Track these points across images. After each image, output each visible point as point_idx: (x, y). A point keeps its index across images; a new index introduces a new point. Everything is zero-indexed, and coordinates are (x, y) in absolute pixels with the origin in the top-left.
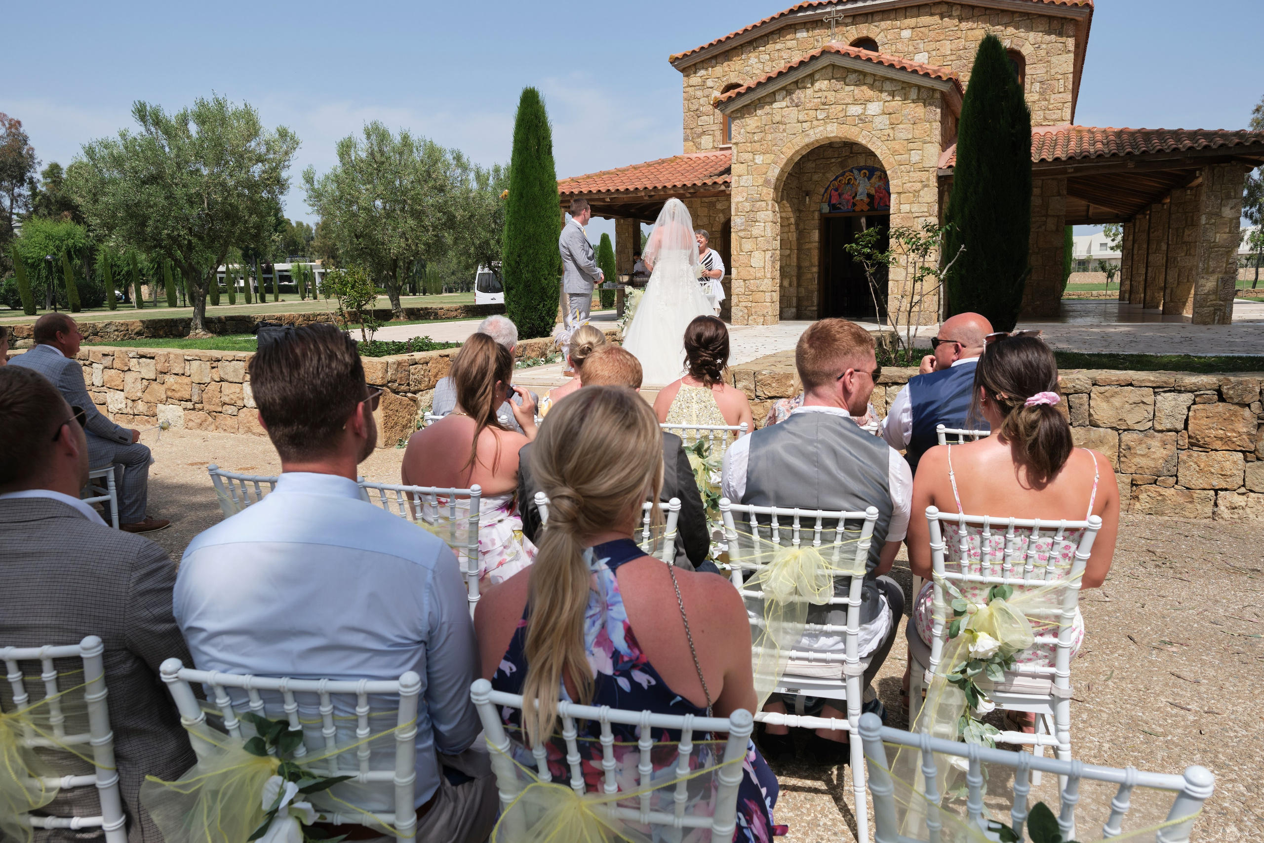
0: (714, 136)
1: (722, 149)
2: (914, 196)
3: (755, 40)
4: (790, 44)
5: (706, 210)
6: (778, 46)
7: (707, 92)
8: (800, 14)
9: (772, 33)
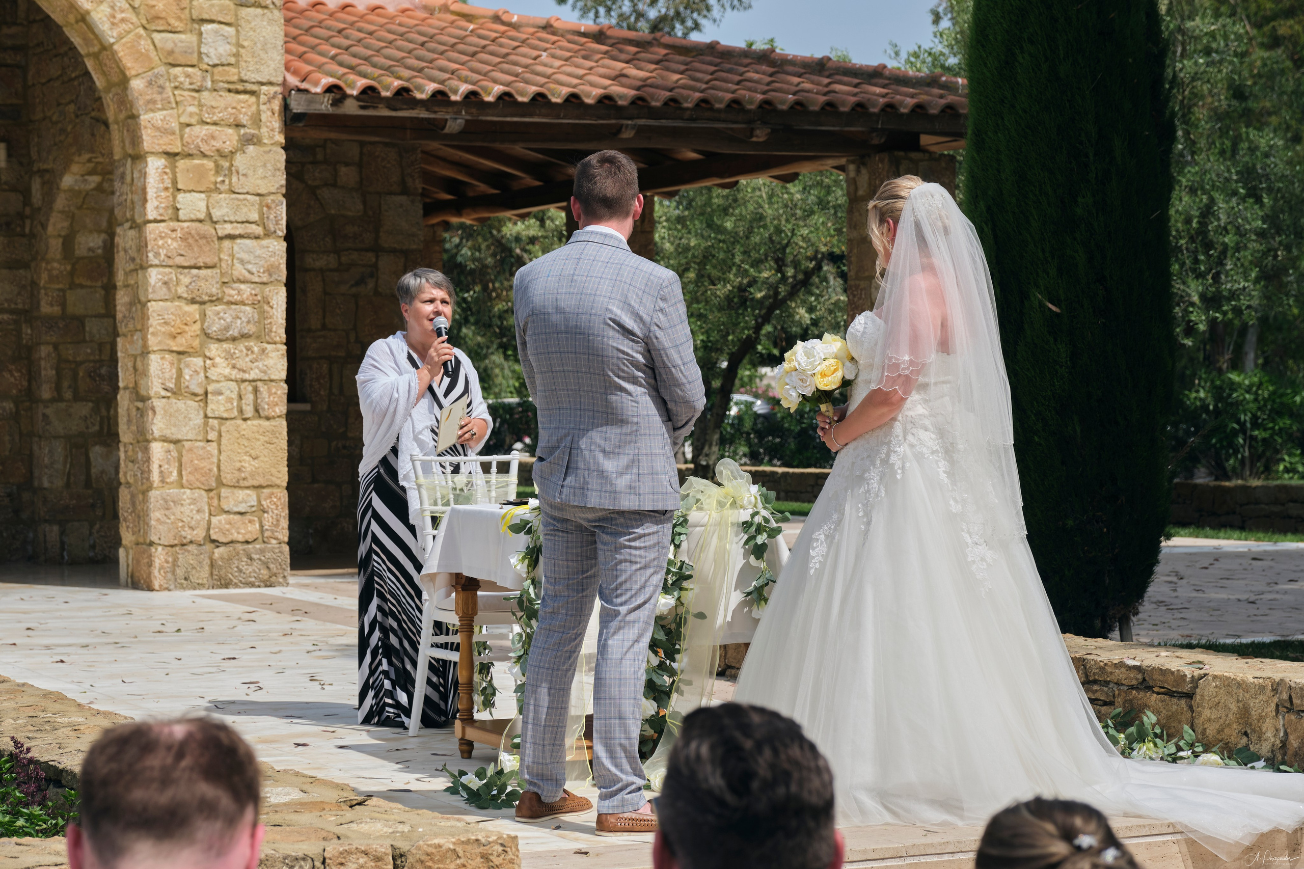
2: (218, 169)
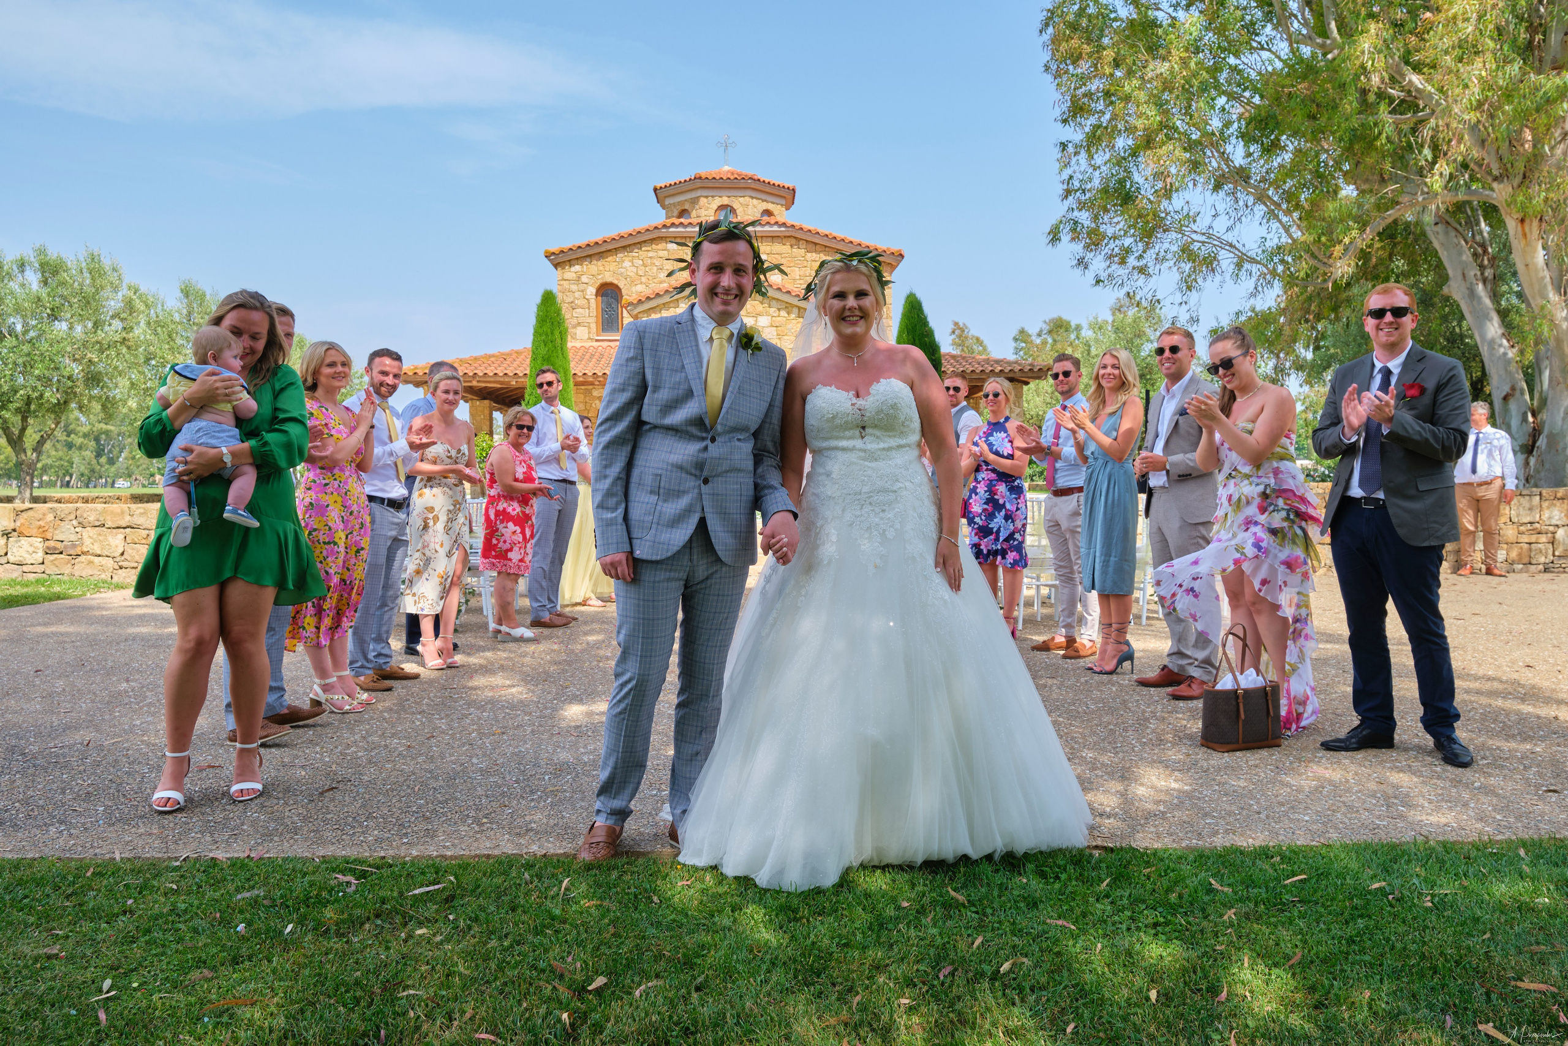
0: (589, 328)
1: (597, 341)
3: (629, 245)
4: (661, 253)
5: (582, 396)
6: (650, 254)
7: (582, 287)
8: (672, 230)
9: (645, 242)
